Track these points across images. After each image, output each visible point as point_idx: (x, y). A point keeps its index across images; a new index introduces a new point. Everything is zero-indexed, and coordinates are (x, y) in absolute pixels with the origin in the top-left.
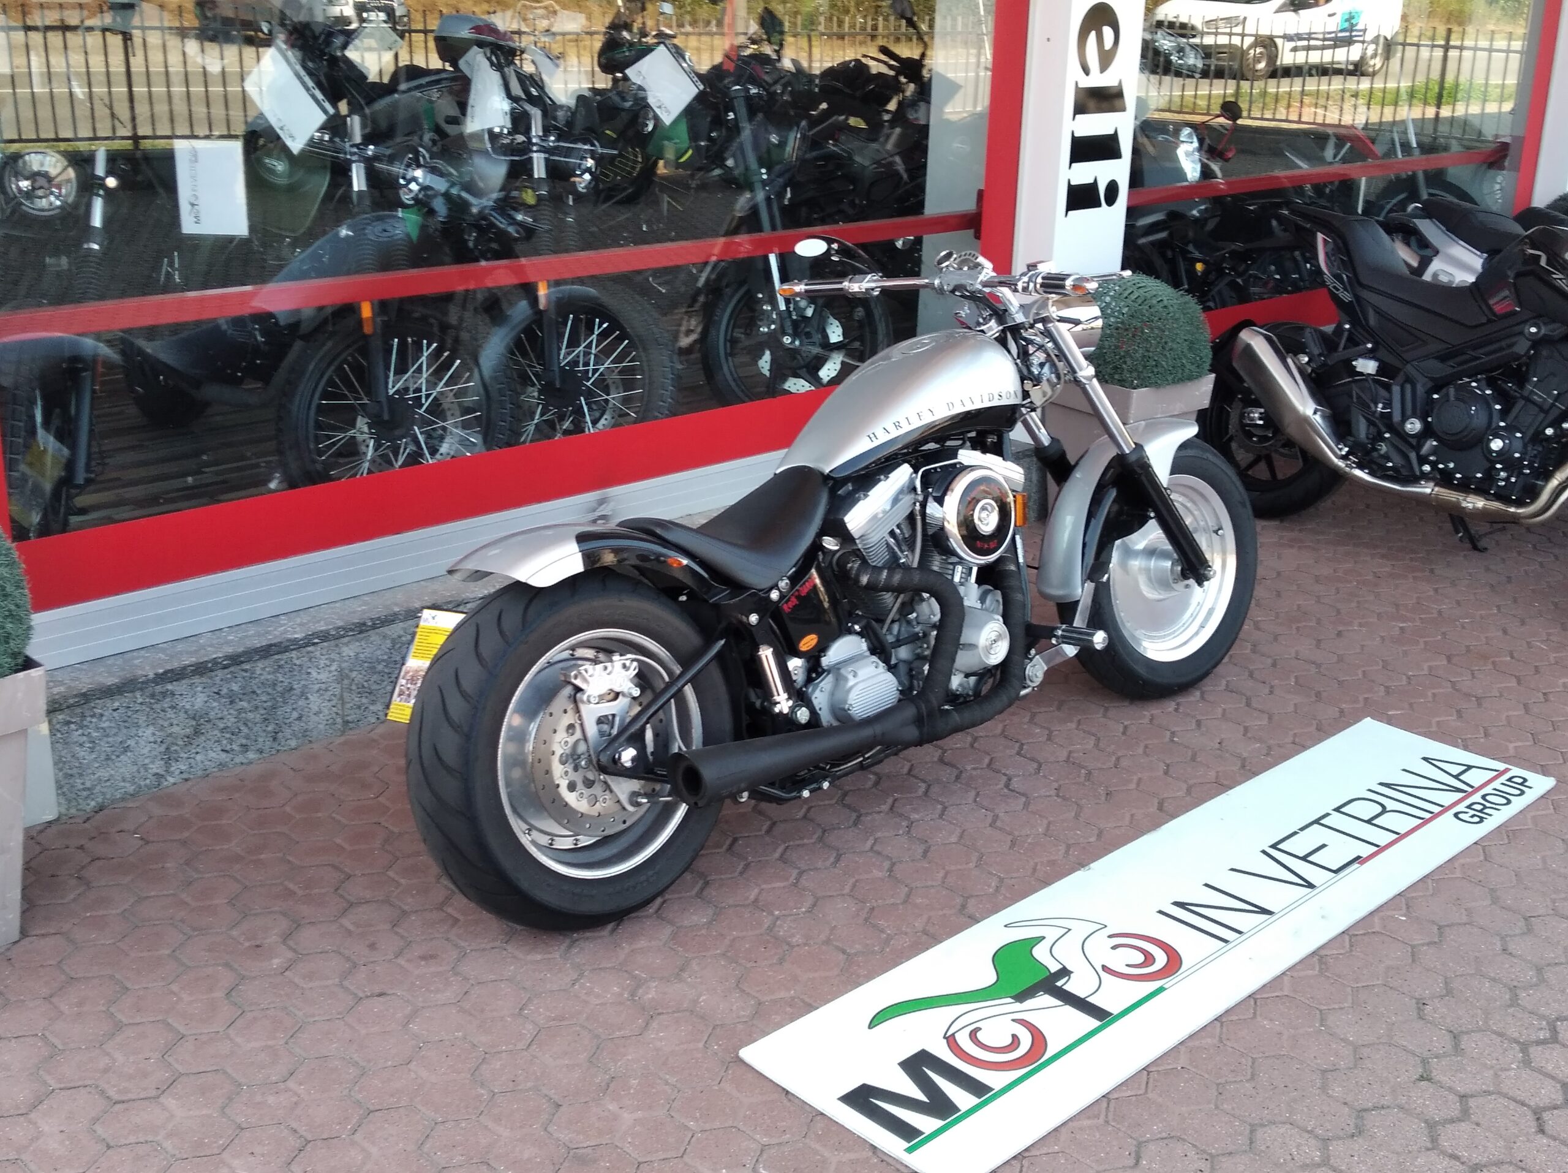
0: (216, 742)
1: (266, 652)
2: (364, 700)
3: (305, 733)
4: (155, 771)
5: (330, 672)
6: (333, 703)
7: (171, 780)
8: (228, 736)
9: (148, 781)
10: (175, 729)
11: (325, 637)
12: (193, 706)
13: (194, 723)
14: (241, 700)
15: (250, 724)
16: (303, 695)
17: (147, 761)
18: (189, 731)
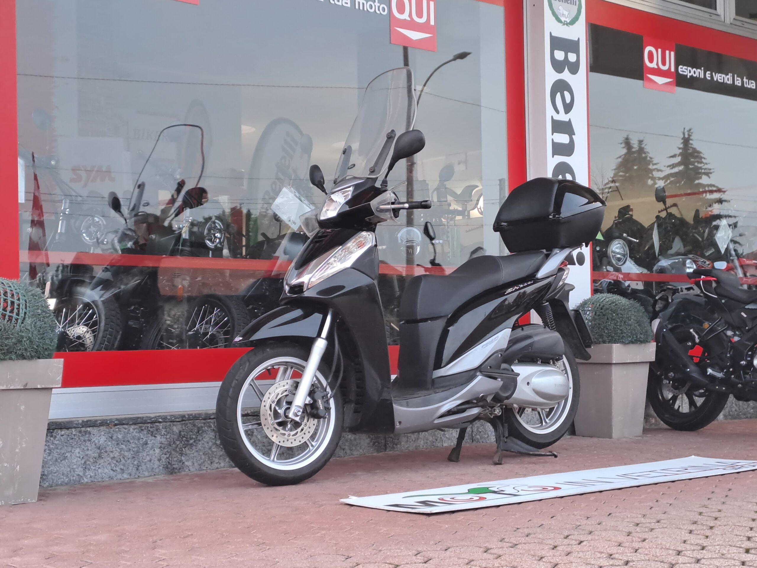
1: (136, 421)
2: (183, 458)
5: (166, 438)
6: (168, 456)
7: (86, 480)
11: (165, 419)
12: (99, 442)
14: (122, 444)
18: (96, 455)
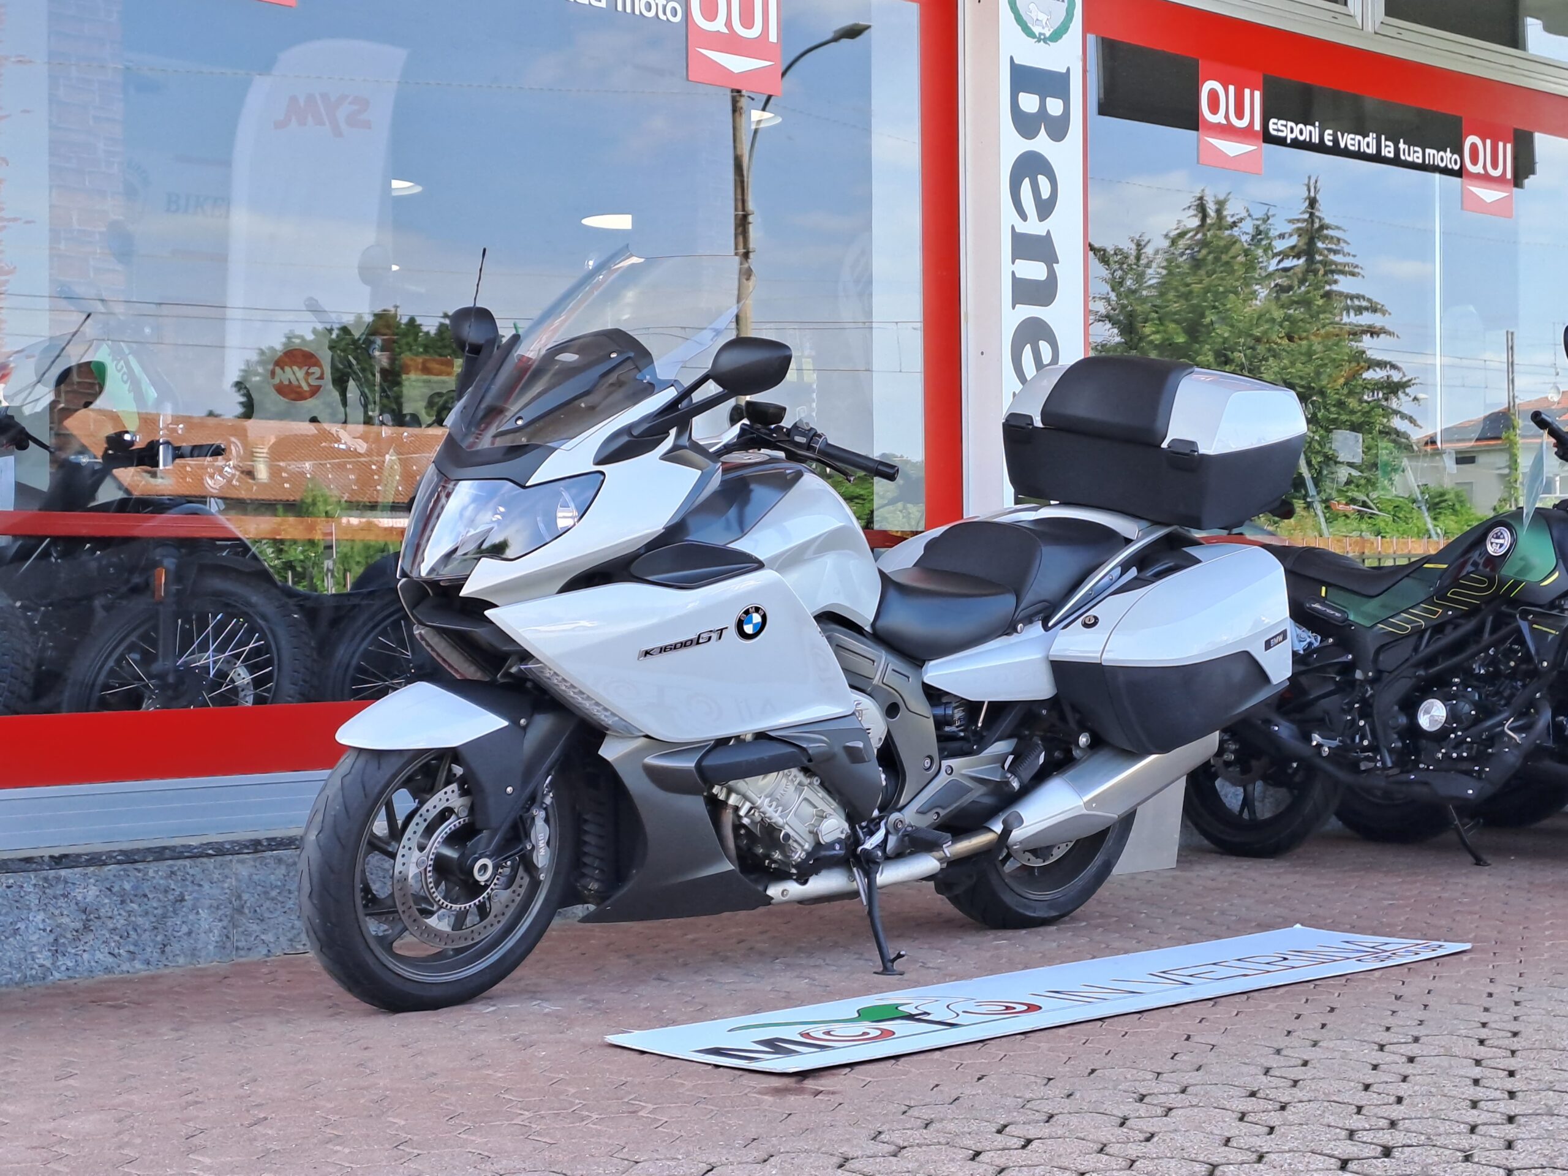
0: (104, 942)
1: (160, 854)
2: (255, 927)
3: (194, 953)
4: (41, 961)
5: (223, 888)
6: (225, 923)
7: (57, 975)
8: (117, 938)
9: (34, 972)
10: (65, 920)
11: (220, 850)
12: (84, 898)
13: (84, 917)
14: (132, 902)
15: (139, 931)
16: (194, 909)
17: (34, 949)
18: (78, 925)
